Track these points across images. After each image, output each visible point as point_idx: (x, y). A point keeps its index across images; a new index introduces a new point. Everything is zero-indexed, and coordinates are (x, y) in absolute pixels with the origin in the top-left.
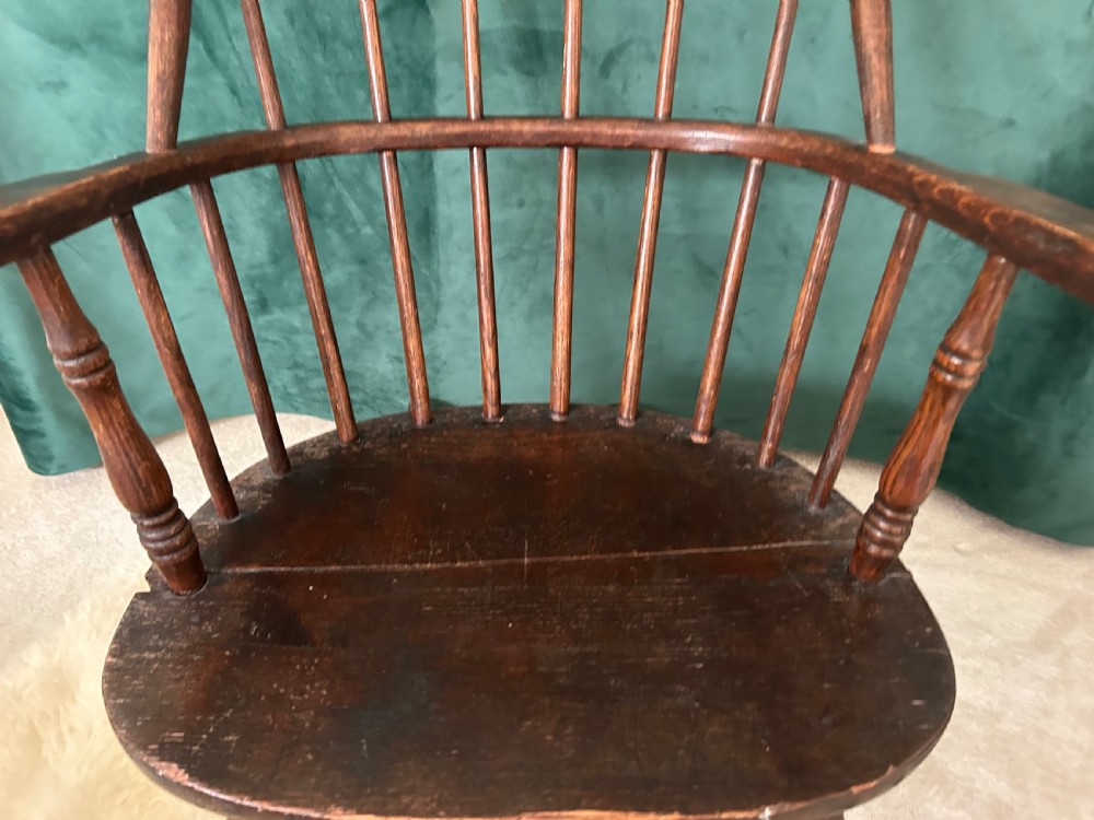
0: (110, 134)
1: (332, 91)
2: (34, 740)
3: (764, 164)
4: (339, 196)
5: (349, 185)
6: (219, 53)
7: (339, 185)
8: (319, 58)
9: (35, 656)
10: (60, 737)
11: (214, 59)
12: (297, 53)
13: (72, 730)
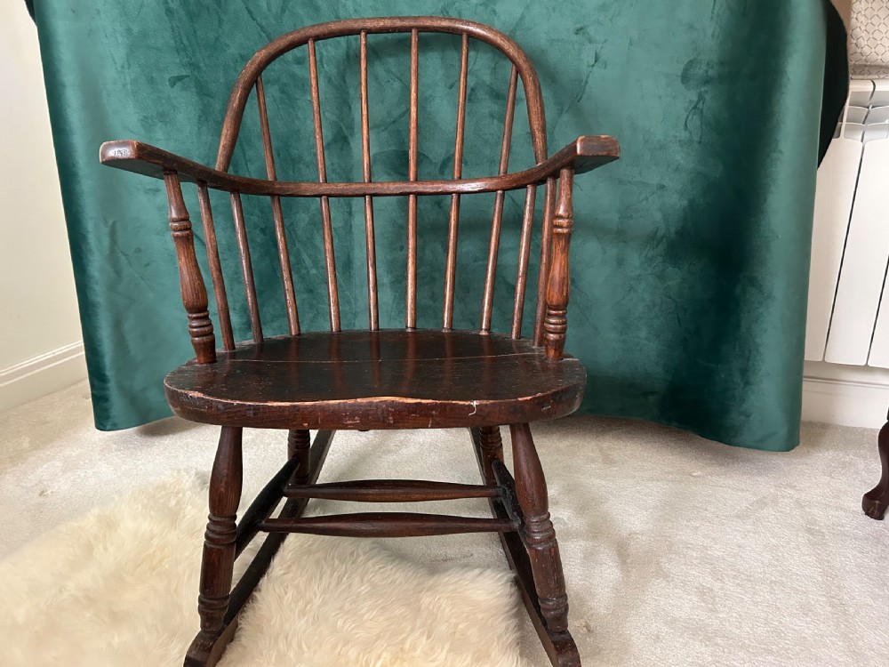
3: (504, 193)
4: (298, 250)
5: (304, 245)
7: (298, 246)
8: (291, 172)
12: (280, 171)
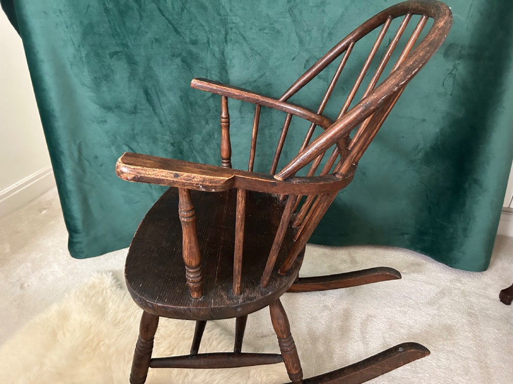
0: (118, 137)
1: (194, 121)
2: (54, 334)
5: (198, 152)
6: (157, 111)
7: (195, 153)
8: (190, 111)
9: (55, 307)
10: (64, 333)
11: (155, 113)
12: (183, 110)
13: (68, 331)
